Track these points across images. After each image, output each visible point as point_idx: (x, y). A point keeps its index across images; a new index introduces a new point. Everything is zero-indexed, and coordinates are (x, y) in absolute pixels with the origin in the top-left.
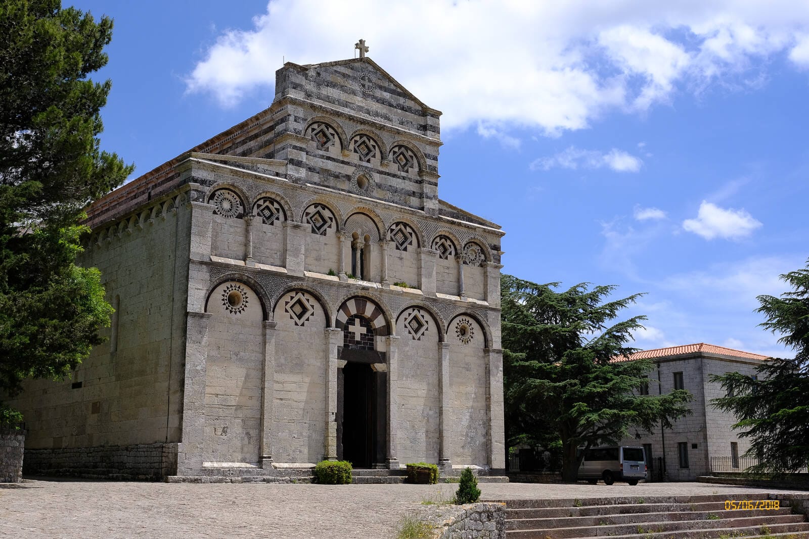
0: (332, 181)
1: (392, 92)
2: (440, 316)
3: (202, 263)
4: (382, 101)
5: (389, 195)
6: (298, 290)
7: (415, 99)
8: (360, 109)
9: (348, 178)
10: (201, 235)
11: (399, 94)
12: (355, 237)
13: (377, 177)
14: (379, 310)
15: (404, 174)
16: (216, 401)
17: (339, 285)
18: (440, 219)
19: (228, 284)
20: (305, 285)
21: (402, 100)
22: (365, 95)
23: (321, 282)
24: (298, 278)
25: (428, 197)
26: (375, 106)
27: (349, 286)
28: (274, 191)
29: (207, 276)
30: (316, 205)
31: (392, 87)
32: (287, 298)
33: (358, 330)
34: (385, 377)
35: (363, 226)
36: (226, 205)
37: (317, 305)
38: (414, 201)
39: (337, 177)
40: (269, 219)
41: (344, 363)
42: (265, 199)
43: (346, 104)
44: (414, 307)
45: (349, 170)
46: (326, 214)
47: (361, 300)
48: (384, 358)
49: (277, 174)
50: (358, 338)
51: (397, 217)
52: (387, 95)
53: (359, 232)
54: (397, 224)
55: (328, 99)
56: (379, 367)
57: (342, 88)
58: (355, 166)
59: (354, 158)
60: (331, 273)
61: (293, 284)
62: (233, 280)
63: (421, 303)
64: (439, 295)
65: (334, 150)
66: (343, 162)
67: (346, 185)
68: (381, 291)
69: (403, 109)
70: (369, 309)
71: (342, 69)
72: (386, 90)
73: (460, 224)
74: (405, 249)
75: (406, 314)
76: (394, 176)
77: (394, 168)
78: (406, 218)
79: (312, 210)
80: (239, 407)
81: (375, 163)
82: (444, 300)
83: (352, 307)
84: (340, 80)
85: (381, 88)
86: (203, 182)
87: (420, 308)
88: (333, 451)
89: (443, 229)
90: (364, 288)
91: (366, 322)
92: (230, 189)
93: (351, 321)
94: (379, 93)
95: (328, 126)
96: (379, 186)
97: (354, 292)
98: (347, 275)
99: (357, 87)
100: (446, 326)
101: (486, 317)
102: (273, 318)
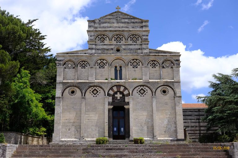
0: (106, 52)
1: (129, 19)
2: (151, 87)
3: (60, 83)
4: (125, 23)
5: (129, 51)
6: (94, 86)
7: (138, 19)
8: (116, 27)
9: (112, 49)
10: (60, 75)
11: (132, 19)
12: (116, 67)
13: (123, 47)
14: (126, 88)
15: (134, 43)
16: (66, 121)
17: (108, 83)
18: (149, 55)
19: (69, 89)
20: (95, 84)
21: (133, 20)
22: (118, 23)
23: (101, 83)
24: (92, 83)
25: (144, 49)
26: (122, 25)
27: (112, 82)
28: (84, 59)
29: (62, 86)
30: (100, 60)
31: (129, 17)
32: (90, 89)
33: (119, 96)
34: (128, 109)
35: (118, 63)
36: (70, 65)
37: (101, 90)
38: (139, 51)
39: (108, 50)
40: (83, 67)
41: (111, 107)
42: (82, 61)
43: (110, 27)
44: (141, 86)
45: (112, 47)
46: (105, 62)
47: (119, 86)
48: (128, 104)
49: (85, 53)
50: (119, 98)
51: (132, 58)
52: (127, 20)
53: (117, 65)
54: (133, 60)
55: (104, 27)
56: (126, 107)
57: (109, 23)
58: (115, 45)
59: (115, 43)
60: (106, 79)
62: (71, 86)
63: (143, 84)
64: (150, 80)
65: (107, 42)
66: (110, 45)
67: (111, 52)
68: (125, 82)
69: (133, 23)
70: (122, 89)
71: (109, 17)
72: (126, 19)
73: (159, 55)
74: (137, 67)
75: (137, 88)
76: (131, 45)
77: (130, 42)
78: (136, 57)
79: (99, 61)
80: (74, 122)
81: (123, 42)
82: (152, 82)
83: (115, 89)
84: (108, 20)
85: (124, 19)
86: (60, 61)
87: (143, 86)
88: (107, 134)
89: (152, 58)
90: (118, 82)
91: (121, 93)
92: (70, 61)
93: (116, 93)
94: (123, 21)
95: (104, 35)
96: (124, 49)
97: (114, 84)
98: (112, 79)
99: (115, 21)
100: (154, 90)
101: (173, 85)
102: (84, 96)
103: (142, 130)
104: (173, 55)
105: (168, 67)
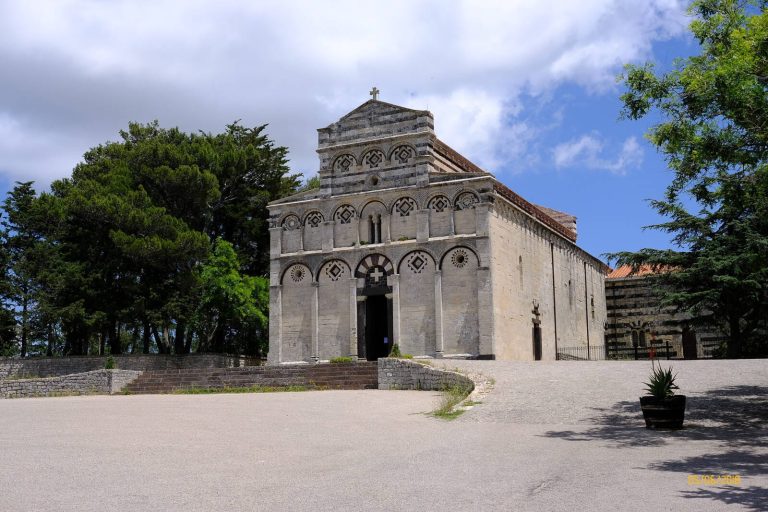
0: (351, 189)
1: (391, 113)
2: (433, 253)
3: (276, 259)
4: (385, 123)
5: (393, 183)
6: (333, 260)
7: (409, 110)
8: (368, 135)
9: (363, 182)
10: (275, 246)
11: (398, 112)
12: (371, 217)
13: (383, 175)
14: (387, 260)
15: (404, 164)
16: (290, 329)
17: (355, 251)
18: (429, 186)
19: (291, 269)
20: (334, 256)
21: (399, 115)
22: (371, 125)
23: (343, 252)
24: (328, 254)
25: (419, 174)
26: (377, 129)
27: (361, 250)
28: (314, 207)
29: (279, 265)
30: (343, 206)
31: (392, 109)
32: (327, 266)
33: (377, 275)
34: (391, 300)
35: (374, 209)
36: (292, 224)
37: (345, 266)
38: (411, 180)
39: (355, 184)
40: (315, 224)
41: (363, 298)
42: (313, 213)
43: (358, 137)
44: (415, 252)
45: (363, 177)
46: (350, 209)
47: (375, 256)
48: (390, 290)
49: (316, 197)
50: (377, 280)
51: (397, 195)
52: (388, 117)
53: (373, 213)
54: (401, 199)
55: (347, 139)
56: (388, 296)
57: (356, 127)
58: (368, 173)
59: (366, 168)
60: (354, 244)
61: (327, 257)
62: (295, 264)
63: (418, 248)
64: (430, 239)
65: (353, 169)
66: (359, 174)
67: (362, 187)
68: (384, 247)
69: (401, 120)
70: (381, 261)
71: (355, 116)
72: (387, 114)
73: (446, 184)
74: (408, 214)
75: (409, 257)
76: (396, 168)
77: (395, 163)
78: (404, 194)
79: (341, 210)
80: (301, 332)
81: (382, 165)
82: (434, 242)
83: (369, 262)
84: (354, 123)
85: (383, 114)
86: (275, 216)
87: (419, 251)
88: (355, 349)
89: (435, 192)
90: (371, 249)
91: (381, 269)
92: (291, 214)
93: (372, 270)
94: (381, 119)
95: (348, 155)
96: (385, 179)
97: (365, 253)
98: (362, 243)
99: (366, 122)
100: (438, 259)
101: (475, 245)
102: (317, 280)
103: (416, 340)
104: (475, 181)
105: (467, 207)
